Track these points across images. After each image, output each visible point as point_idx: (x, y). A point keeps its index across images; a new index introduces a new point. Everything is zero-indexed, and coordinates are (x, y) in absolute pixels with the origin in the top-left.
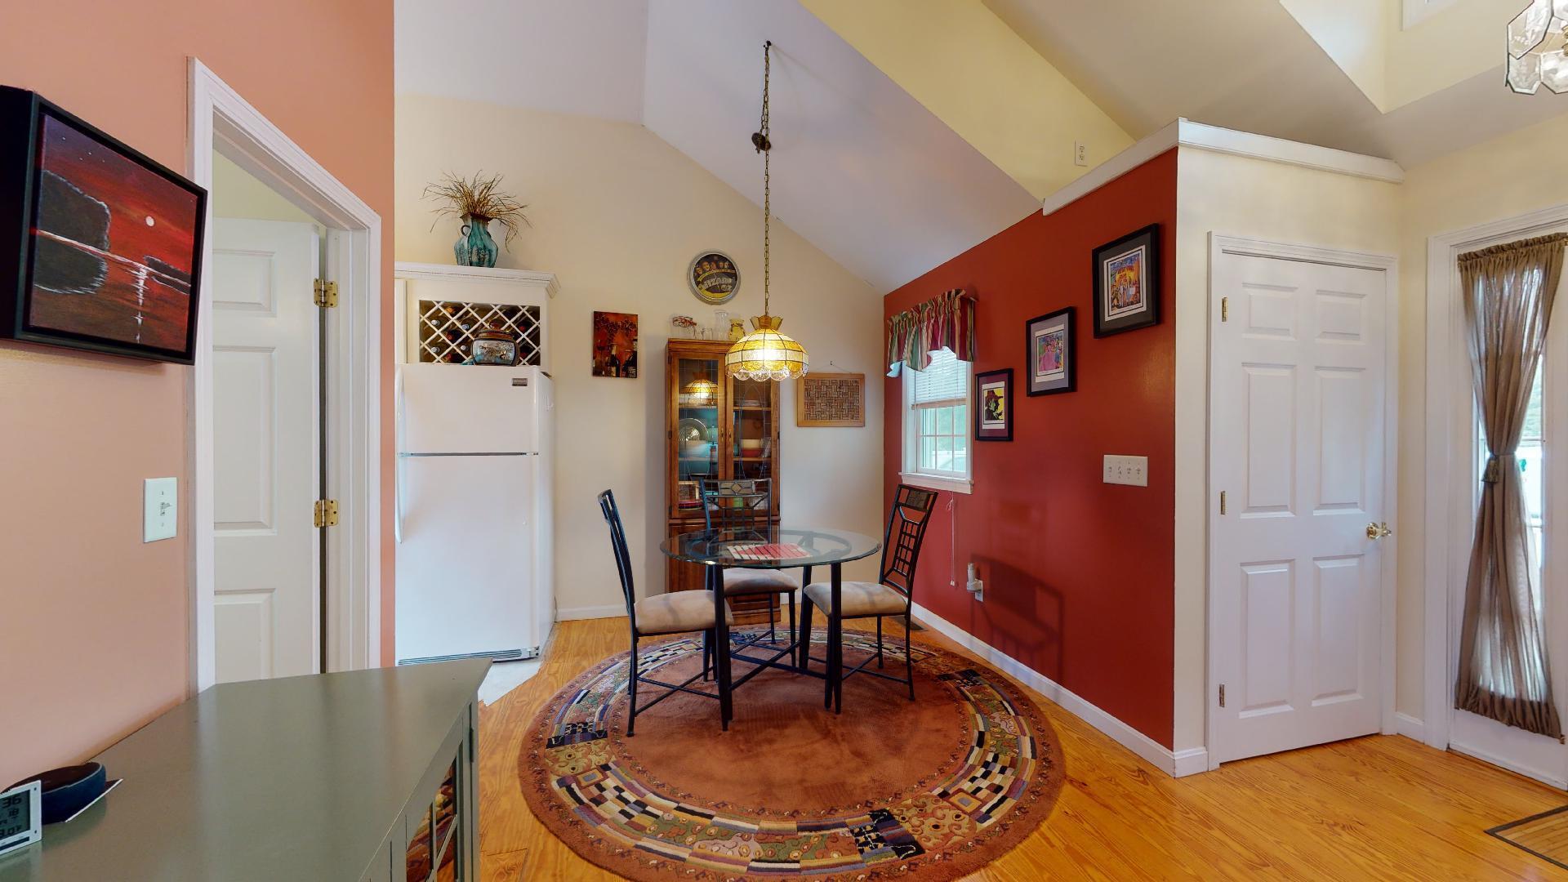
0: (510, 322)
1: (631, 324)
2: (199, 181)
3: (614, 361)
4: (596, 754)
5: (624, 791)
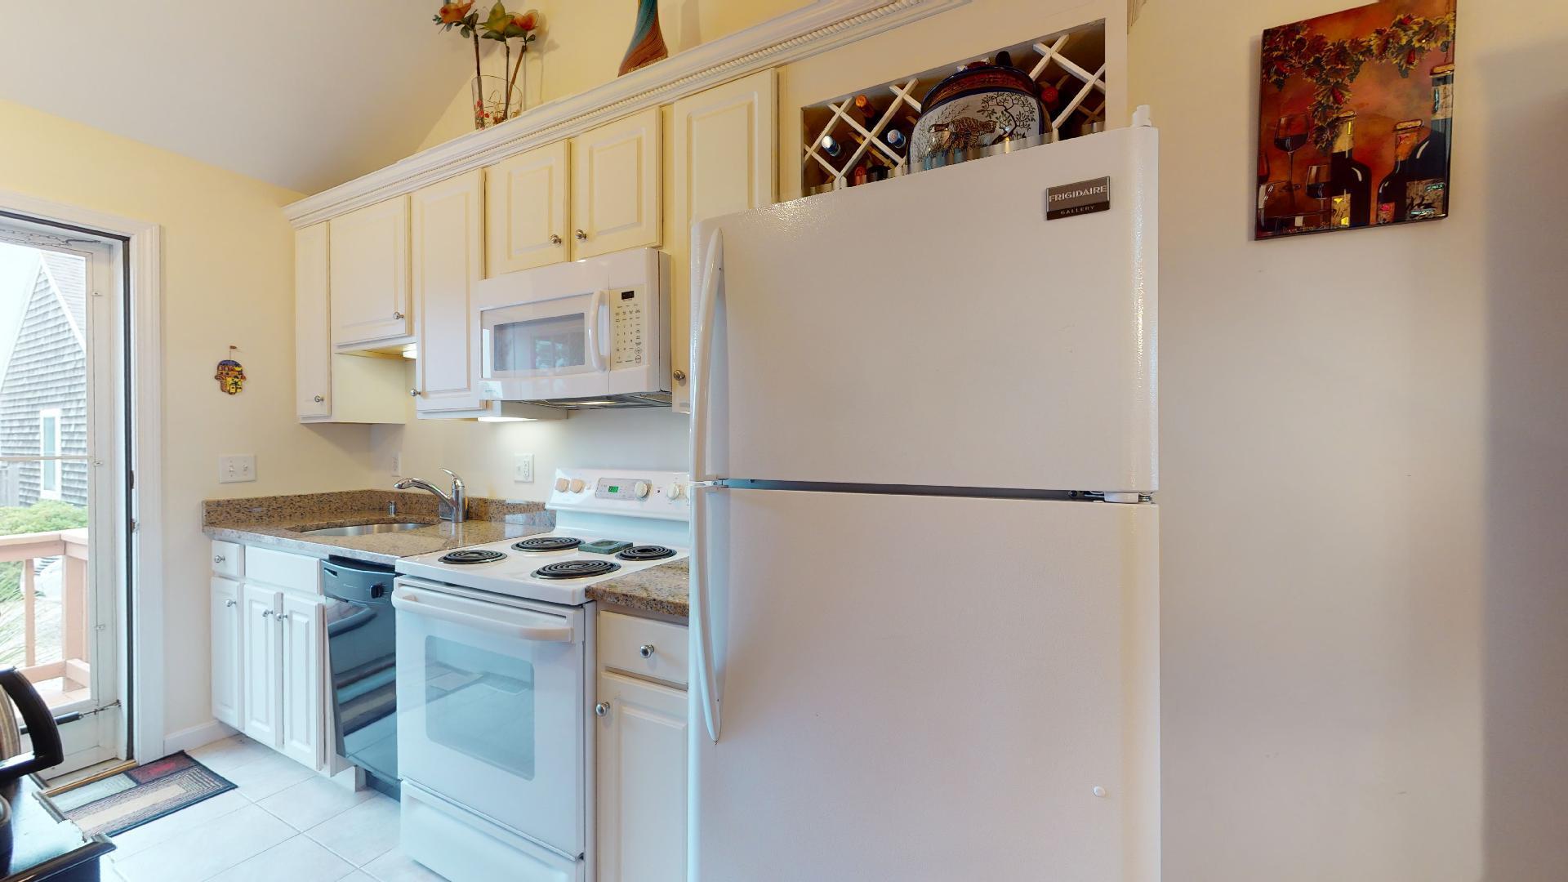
3: (1344, 173)
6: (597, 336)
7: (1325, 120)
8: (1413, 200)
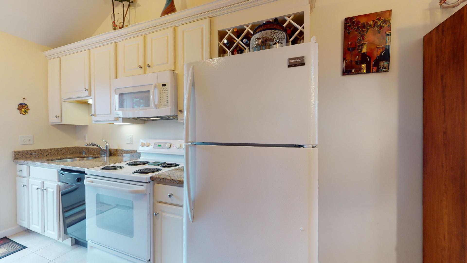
1: (384, 20)
3: (364, 58)
6: (154, 97)
7: (360, 44)
8: (381, 66)
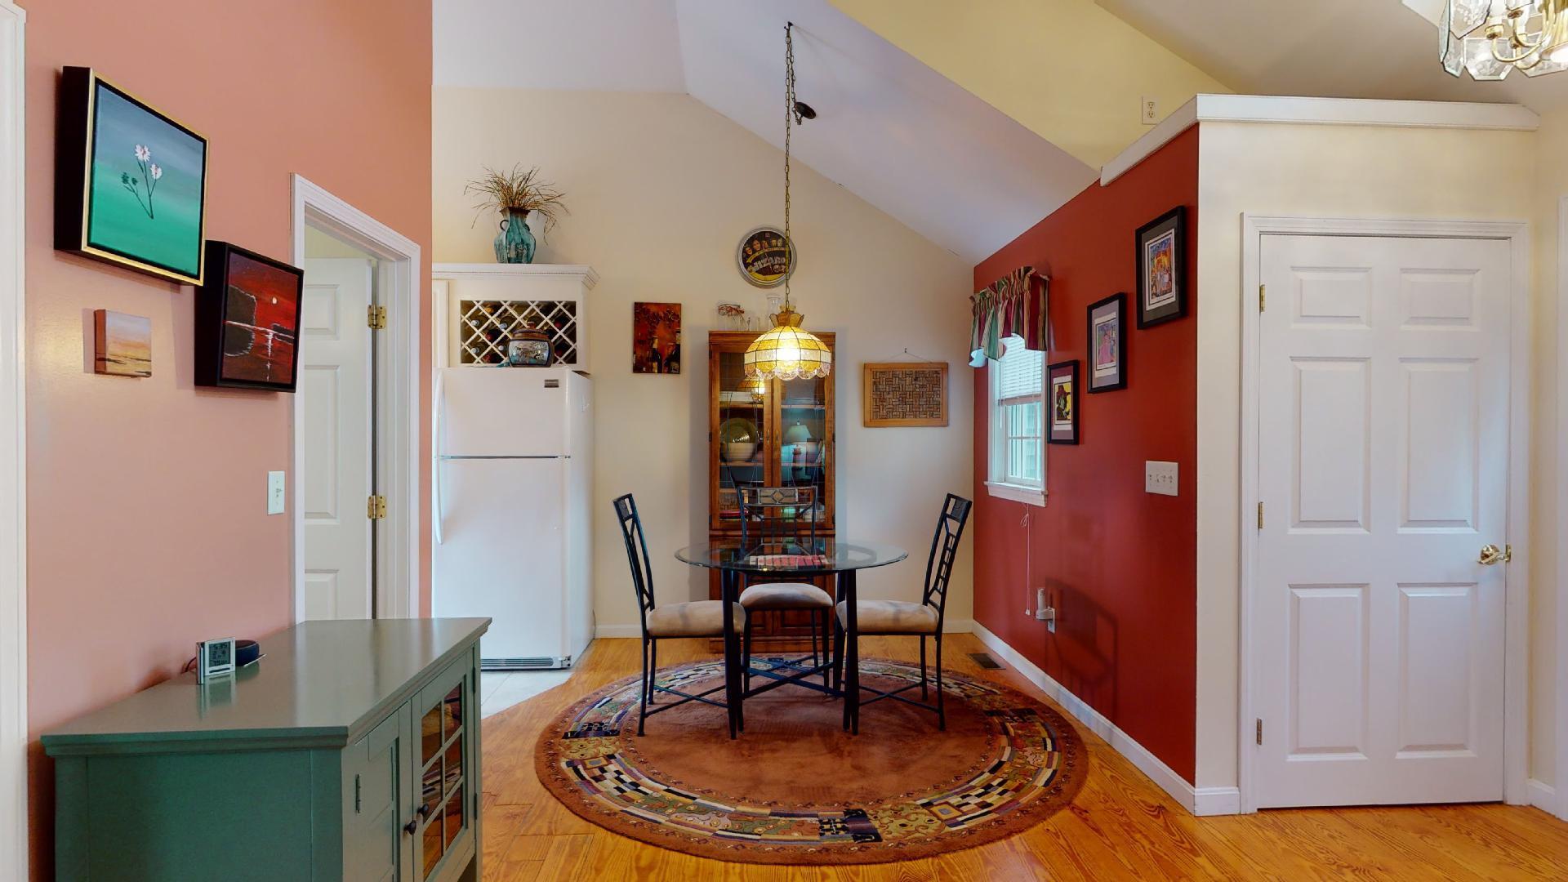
0: (547, 319)
1: (674, 314)
2: (298, 266)
3: (656, 355)
4: (607, 746)
5: (622, 774)
7: (651, 337)
8: (672, 367)
